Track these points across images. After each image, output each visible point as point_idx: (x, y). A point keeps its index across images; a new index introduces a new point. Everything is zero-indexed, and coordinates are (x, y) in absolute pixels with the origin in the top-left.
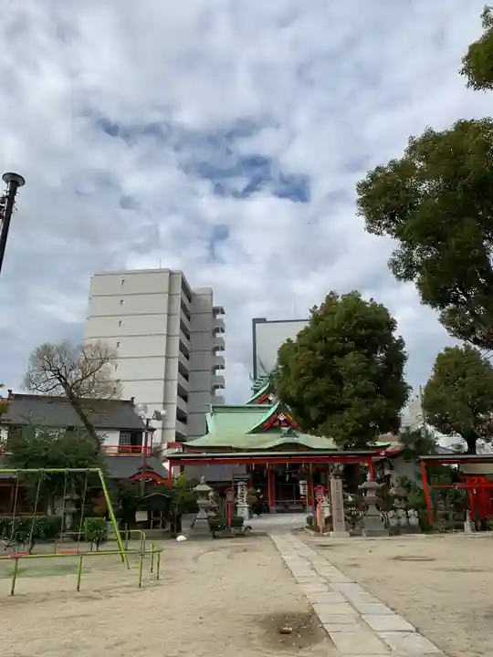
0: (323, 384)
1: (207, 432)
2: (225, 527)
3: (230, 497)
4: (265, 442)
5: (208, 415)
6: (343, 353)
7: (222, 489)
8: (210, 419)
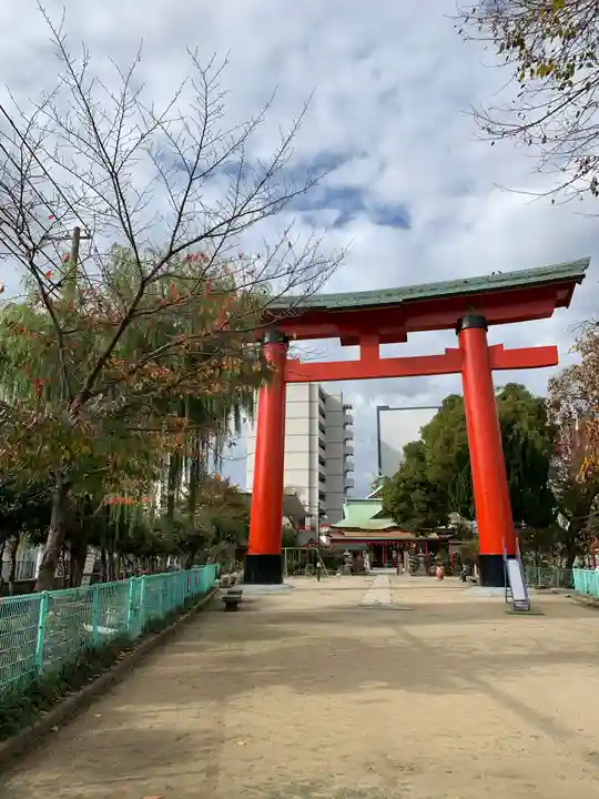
0: (403, 505)
1: (344, 517)
2: (357, 570)
3: (359, 558)
4: (381, 525)
5: (344, 505)
6: (414, 490)
7: (355, 554)
8: (346, 509)
